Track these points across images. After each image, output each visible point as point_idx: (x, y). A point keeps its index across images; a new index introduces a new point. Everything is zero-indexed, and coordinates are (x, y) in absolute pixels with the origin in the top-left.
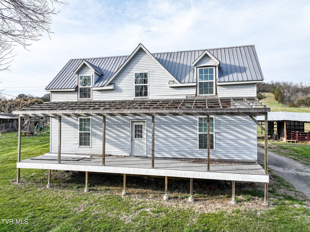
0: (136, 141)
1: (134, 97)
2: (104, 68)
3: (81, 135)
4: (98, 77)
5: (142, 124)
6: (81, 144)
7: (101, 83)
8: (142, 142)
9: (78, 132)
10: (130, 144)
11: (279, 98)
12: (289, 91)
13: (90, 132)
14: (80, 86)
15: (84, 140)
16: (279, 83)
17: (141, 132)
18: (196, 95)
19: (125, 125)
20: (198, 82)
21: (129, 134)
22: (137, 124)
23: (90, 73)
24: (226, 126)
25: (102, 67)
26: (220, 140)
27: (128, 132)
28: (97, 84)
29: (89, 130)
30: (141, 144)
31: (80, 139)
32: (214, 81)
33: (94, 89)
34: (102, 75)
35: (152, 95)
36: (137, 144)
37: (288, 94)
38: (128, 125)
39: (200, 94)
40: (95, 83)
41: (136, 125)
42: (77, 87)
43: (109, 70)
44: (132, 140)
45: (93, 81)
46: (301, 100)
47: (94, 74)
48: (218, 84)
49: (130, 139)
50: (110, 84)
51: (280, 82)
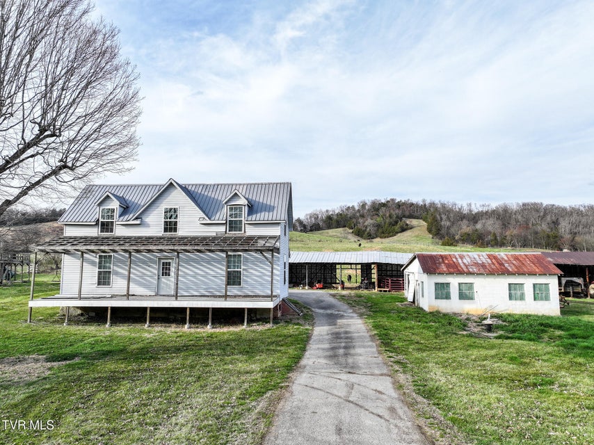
0: (163, 280)
1: (163, 233)
2: (130, 199)
3: (100, 273)
4: (123, 209)
5: (171, 261)
6: (99, 283)
7: (127, 216)
8: (169, 281)
9: (97, 270)
10: (156, 282)
11: (434, 230)
12: (448, 218)
13: (111, 270)
14: (101, 220)
15: (104, 279)
16: (434, 204)
17: (169, 270)
18: (226, 232)
19: (151, 262)
20: (228, 219)
21: (156, 272)
22: (165, 261)
23: (115, 205)
24: (253, 263)
25: (127, 198)
26: (247, 276)
27: (154, 270)
28: (122, 218)
29: (110, 268)
30: (168, 282)
31: (99, 278)
32: (243, 219)
33: (117, 223)
34: (127, 207)
35: (181, 232)
36: (164, 283)
37: (448, 223)
38: (154, 262)
39: (229, 231)
40: (120, 216)
41: (163, 263)
42: (98, 220)
43: (136, 201)
44: (158, 278)
45: (116, 214)
46: (465, 233)
47: (118, 207)
48: (246, 222)
49: (156, 277)
50: (136, 218)
51: (437, 202)
